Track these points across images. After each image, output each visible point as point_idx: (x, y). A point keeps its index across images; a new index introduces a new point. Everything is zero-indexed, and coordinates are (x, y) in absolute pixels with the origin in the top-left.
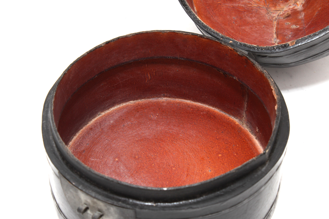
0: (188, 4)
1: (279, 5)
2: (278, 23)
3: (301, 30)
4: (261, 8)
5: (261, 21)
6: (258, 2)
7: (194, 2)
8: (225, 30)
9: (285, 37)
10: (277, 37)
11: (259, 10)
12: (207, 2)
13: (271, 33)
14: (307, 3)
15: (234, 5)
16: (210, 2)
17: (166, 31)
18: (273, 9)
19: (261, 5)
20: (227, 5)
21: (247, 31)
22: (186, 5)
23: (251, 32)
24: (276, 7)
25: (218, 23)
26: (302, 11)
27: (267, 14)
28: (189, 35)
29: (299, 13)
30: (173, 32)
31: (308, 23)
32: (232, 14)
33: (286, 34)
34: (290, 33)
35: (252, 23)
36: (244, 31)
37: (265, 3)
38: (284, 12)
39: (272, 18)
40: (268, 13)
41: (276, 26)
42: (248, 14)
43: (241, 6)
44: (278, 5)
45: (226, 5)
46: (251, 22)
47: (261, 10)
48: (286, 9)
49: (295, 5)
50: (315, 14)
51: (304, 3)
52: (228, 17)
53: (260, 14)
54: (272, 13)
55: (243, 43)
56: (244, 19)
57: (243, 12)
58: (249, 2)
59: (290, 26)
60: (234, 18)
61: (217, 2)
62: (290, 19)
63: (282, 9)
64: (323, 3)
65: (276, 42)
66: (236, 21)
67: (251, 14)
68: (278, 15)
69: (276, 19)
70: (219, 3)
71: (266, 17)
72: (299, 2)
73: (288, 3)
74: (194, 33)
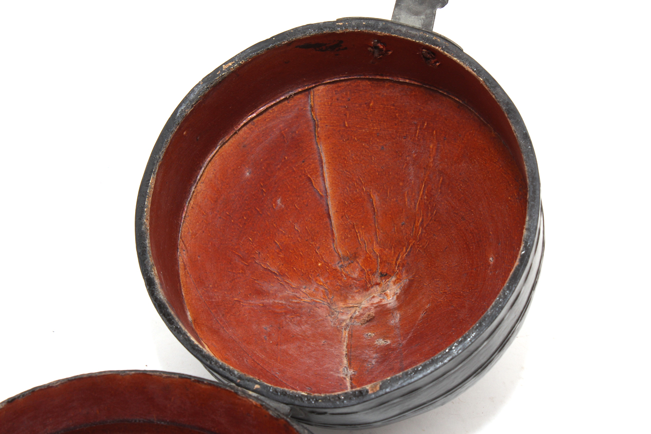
0: (172, 313)
1: (353, 297)
2: (350, 333)
3: (394, 350)
4: (318, 305)
5: (319, 331)
6: (313, 293)
7: (186, 301)
8: (248, 355)
9: (365, 364)
10: (350, 364)
11: (315, 308)
12: (212, 299)
13: (337, 355)
14: (405, 292)
15: (266, 301)
16: (218, 298)
17: (128, 372)
18: (341, 304)
19: (318, 299)
20: (252, 302)
21: (290, 353)
22: (169, 315)
23: (299, 355)
24: (348, 302)
25: (234, 340)
26: (395, 309)
27: (329, 315)
28: (174, 378)
29: (390, 313)
30: (142, 374)
31: (408, 334)
32: (262, 320)
33: (365, 358)
34: (375, 355)
35: (301, 337)
36: (285, 354)
37: (325, 294)
38: (361, 311)
39: (341, 324)
40: (333, 314)
41: (346, 340)
42: (292, 318)
43: (278, 303)
44: (350, 297)
45: (250, 304)
46: (298, 334)
47: (317, 309)
48: (365, 304)
49: (382, 295)
50: (420, 317)
51: (400, 293)
52: (254, 327)
53: (316, 318)
54: (339, 312)
55: (280, 388)
56: (284, 328)
57: (284, 314)
58: (294, 294)
59: (373, 339)
60: (266, 327)
61: (233, 297)
62: (373, 326)
63: (359, 305)
64: (434, 294)
65: (346, 375)
66: (269, 335)
67: (299, 318)
68: (351, 318)
69: (347, 325)
70: (236, 300)
71: (328, 322)
72: (390, 291)
73: (369, 292)
74: (183, 374)
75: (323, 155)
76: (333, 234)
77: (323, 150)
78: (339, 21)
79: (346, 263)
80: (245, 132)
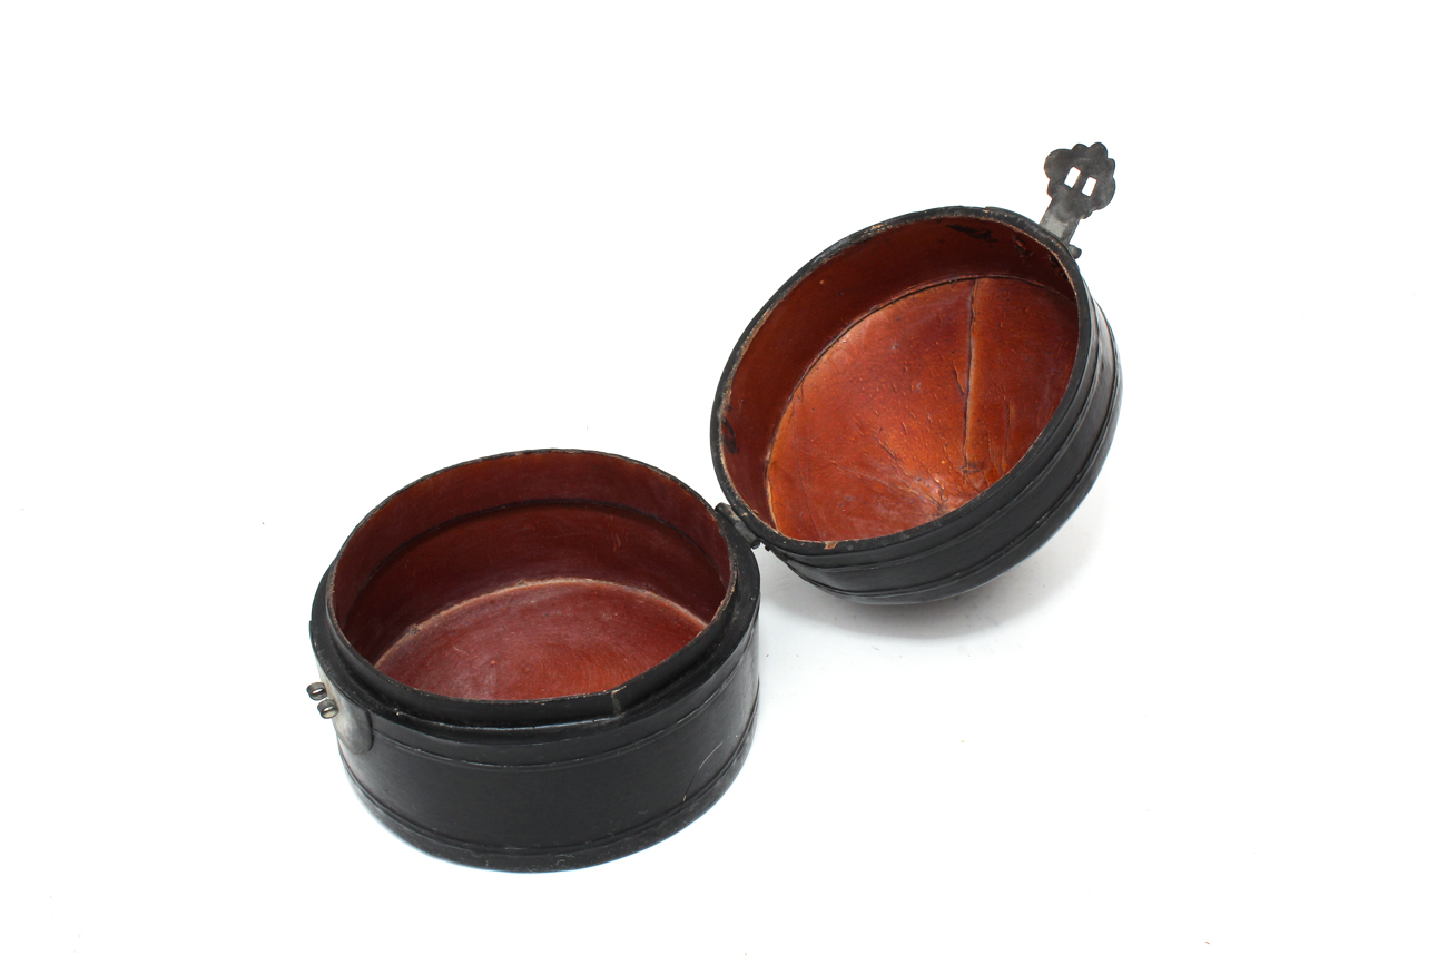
4: (926, 501)
6: (925, 488)
11: (920, 503)
12: (807, 452)
15: (866, 475)
16: (814, 453)
19: (929, 495)
20: (850, 471)
32: (850, 490)
42: (886, 501)
43: (880, 482)
45: (846, 471)
52: (837, 492)
53: (916, 511)
56: (870, 505)
57: (879, 494)
58: (904, 480)
60: (847, 498)
61: (831, 459)
67: (893, 503)
70: (833, 463)
75: (973, 351)
76: (965, 436)
77: (974, 344)
78: (987, 208)
79: (972, 470)
80: (903, 305)
